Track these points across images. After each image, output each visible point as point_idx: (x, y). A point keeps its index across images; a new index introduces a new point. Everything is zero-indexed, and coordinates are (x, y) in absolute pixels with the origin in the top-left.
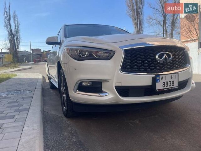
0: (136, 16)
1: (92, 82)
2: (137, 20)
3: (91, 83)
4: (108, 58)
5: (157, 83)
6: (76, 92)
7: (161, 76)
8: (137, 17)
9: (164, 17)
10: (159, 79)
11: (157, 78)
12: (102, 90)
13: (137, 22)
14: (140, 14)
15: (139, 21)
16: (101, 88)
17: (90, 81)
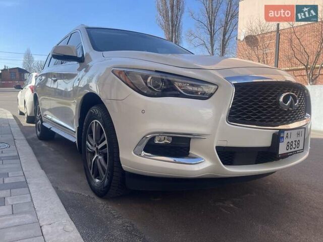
0: (171, 28)
1: (173, 137)
2: (172, 35)
3: (171, 139)
4: (205, 97)
5: (280, 143)
6: (140, 155)
7: (286, 132)
8: (172, 30)
9: (211, 35)
10: (283, 137)
11: (281, 136)
12: (190, 152)
13: (172, 37)
14: (176, 25)
15: (174, 36)
16: (189, 148)
17: (168, 136)
